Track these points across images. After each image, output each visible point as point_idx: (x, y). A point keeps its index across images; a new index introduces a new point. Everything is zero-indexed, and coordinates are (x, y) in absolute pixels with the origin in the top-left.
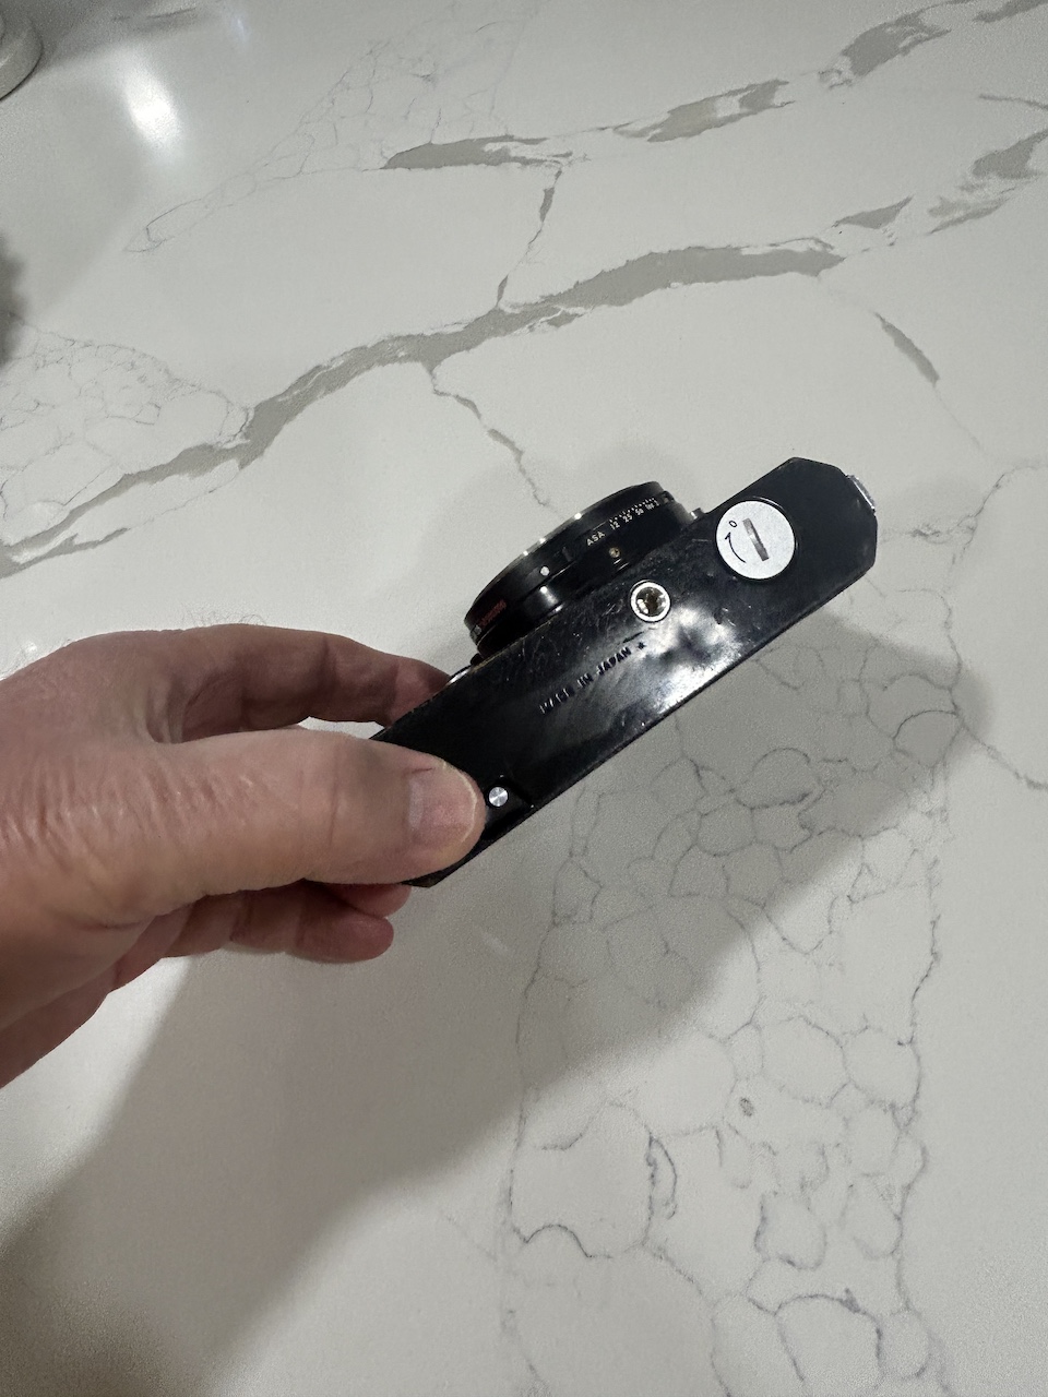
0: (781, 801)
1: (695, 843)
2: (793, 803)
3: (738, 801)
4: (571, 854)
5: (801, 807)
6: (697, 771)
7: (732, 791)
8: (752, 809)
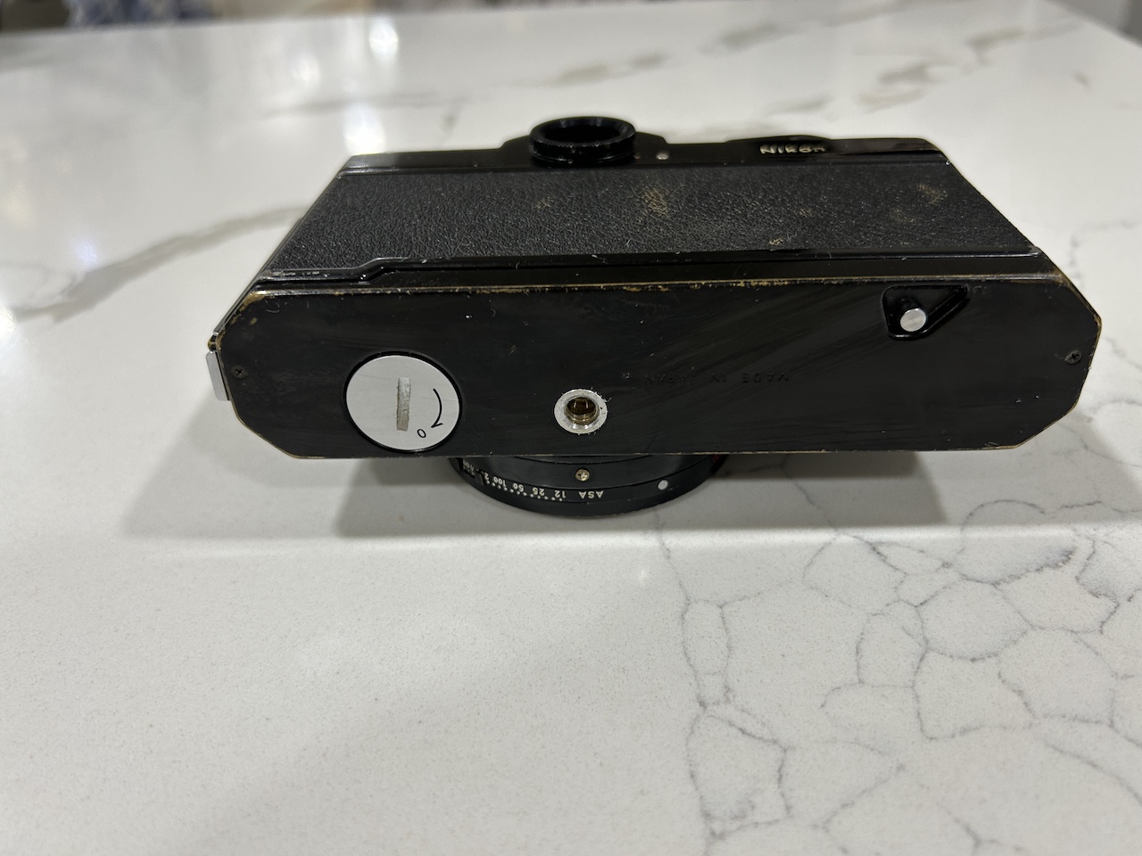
0: (1035, 567)
1: (927, 647)
2: (1056, 566)
3: (965, 577)
4: (702, 704)
5: (1071, 569)
6: (874, 549)
7: (946, 565)
8: (995, 584)
